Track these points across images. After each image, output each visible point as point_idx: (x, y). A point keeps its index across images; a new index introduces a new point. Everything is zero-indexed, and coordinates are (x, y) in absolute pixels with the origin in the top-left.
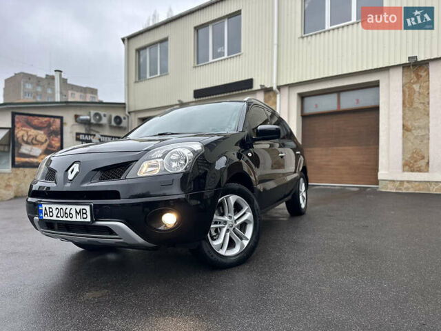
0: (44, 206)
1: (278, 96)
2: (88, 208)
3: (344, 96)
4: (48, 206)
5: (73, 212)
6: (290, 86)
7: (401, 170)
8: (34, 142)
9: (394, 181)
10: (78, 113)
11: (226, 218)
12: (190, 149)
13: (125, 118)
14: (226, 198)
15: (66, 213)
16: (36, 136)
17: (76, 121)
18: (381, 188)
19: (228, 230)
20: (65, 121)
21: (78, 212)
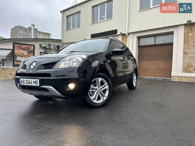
0: (21, 79)
1: (128, 37)
2: (38, 80)
3: (157, 38)
4: (22, 79)
5: (32, 82)
6: (134, 33)
7: (182, 72)
8: (22, 55)
9: (178, 76)
10: (41, 44)
11: (97, 87)
12: (81, 57)
13: (61, 46)
14: (97, 79)
15: (30, 82)
16: (23, 53)
17: (40, 47)
18: (173, 79)
19: (97, 93)
20: (35, 47)
21: (34, 82)
